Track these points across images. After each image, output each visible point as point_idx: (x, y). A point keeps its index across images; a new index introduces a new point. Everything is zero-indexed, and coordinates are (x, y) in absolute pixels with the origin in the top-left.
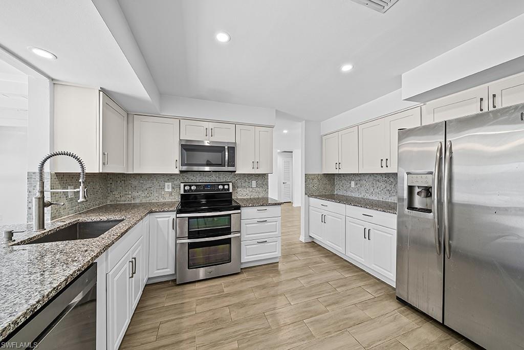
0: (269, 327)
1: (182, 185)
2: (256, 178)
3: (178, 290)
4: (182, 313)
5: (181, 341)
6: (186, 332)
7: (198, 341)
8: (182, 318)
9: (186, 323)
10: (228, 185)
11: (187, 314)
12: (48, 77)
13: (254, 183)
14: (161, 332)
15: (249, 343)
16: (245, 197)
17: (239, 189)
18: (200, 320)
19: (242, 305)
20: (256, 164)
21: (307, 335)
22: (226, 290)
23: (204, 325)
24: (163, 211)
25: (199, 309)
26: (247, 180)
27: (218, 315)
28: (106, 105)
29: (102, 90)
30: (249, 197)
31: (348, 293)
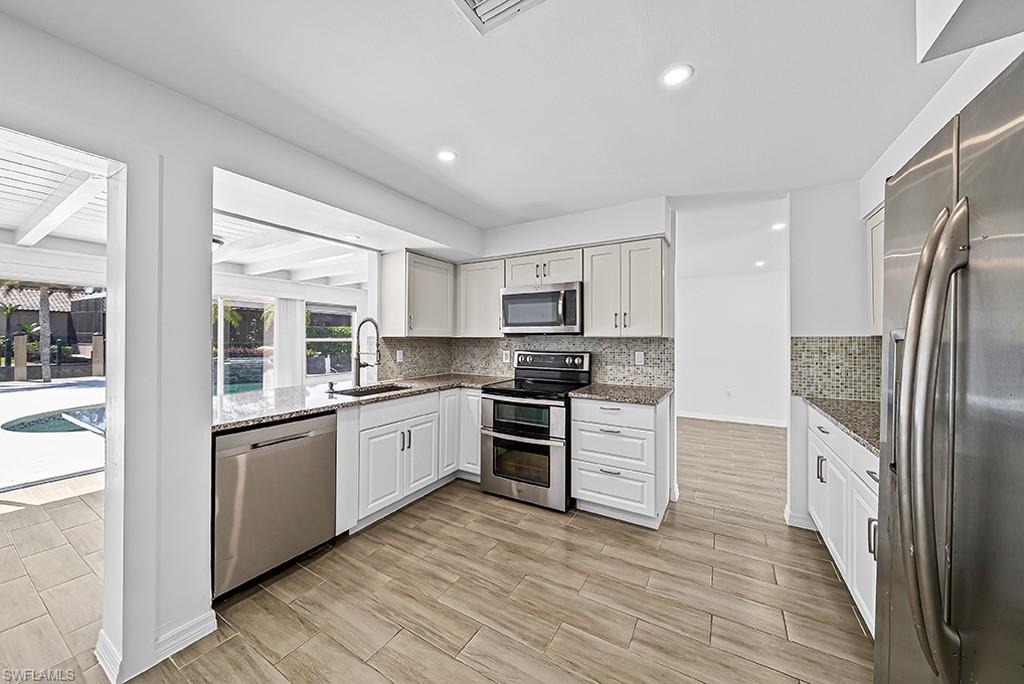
0: (508, 593)
1: (516, 354)
2: (645, 346)
3: (478, 497)
4: (455, 520)
5: (424, 542)
6: (436, 538)
7: (435, 552)
8: (448, 524)
9: (447, 531)
10: (582, 357)
11: (455, 524)
12: (376, 250)
13: (639, 356)
14: (423, 525)
15: (467, 588)
16: (621, 383)
17: (609, 367)
18: (457, 536)
19: (515, 550)
20: (623, 318)
21: (538, 638)
22: (522, 524)
23: (456, 542)
24: (472, 388)
25: (472, 525)
26: (626, 350)
27: (478, 543)
28: (412, 265)
29: (407, 250)
30: (627, 383)
31: (732, 662)
